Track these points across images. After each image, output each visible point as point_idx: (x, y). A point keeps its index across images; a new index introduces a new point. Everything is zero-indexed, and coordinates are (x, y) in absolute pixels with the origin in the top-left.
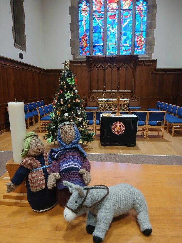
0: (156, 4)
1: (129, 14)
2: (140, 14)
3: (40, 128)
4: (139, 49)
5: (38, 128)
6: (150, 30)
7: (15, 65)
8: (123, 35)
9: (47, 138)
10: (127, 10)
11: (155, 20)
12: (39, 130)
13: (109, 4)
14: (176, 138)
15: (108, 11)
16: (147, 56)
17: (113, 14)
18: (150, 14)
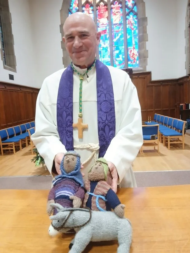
0: (146, 16)
1: (119, 28)
2: (131, 27)
3: (32, 150)
4: (133, 62)
5: (31, 150)
6: (142, 42)
7: (5, 87)
8: (115, 50)
9: (35, 161)
10: (118, 24)
11: (146, 32)
12: (31, 152)
13: (99, 20)
14: (173, 151)
15: (98, 27)
16: (141, 69)
17: (104, 29)
18: (141, 27)
